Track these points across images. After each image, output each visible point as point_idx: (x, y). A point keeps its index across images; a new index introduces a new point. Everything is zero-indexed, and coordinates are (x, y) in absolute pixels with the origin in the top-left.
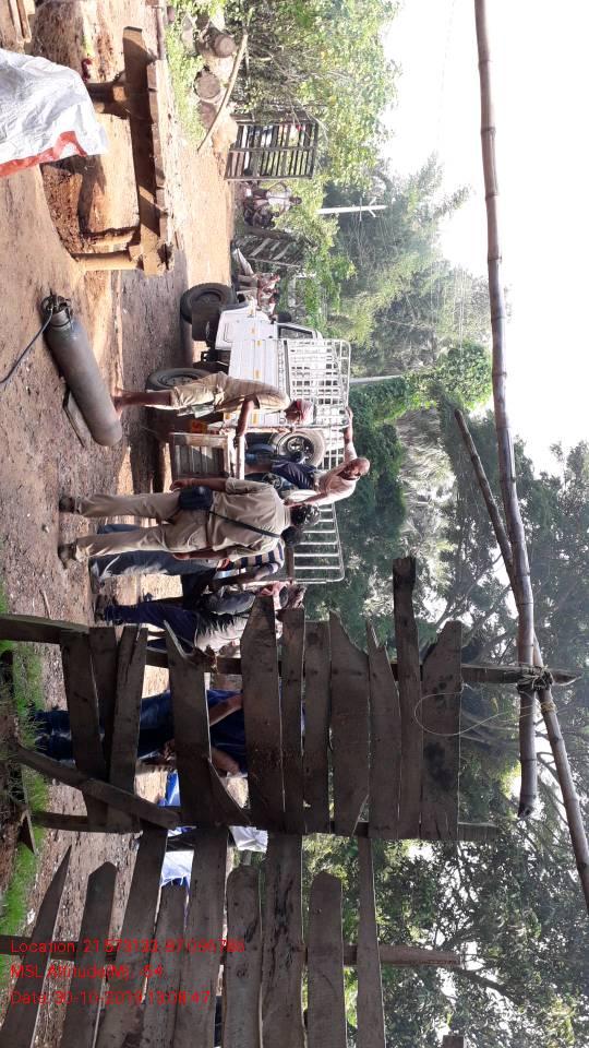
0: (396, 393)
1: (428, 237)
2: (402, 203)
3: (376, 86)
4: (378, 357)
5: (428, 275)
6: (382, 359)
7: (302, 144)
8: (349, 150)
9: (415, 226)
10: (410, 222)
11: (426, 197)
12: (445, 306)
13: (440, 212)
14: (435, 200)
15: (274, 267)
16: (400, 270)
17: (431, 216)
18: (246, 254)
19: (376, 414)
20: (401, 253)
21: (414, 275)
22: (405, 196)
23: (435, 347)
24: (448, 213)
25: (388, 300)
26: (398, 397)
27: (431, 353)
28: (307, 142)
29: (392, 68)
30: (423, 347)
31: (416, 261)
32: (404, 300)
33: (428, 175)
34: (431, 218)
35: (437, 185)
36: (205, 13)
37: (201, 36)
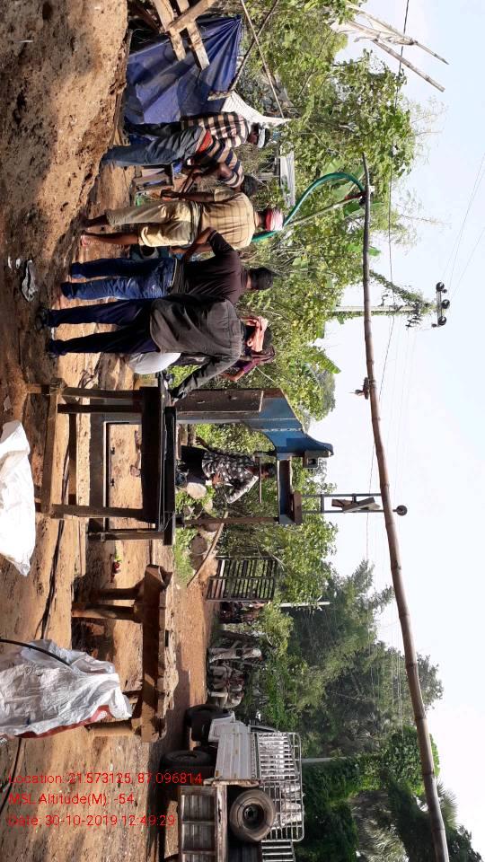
0: (348, 773)
1: (365, 624)
2: (342, 598)
3: (320, 538)
4: (330, 726)
5: (367, 655)
6: (333, 728)
7: (265, 574)
8: (301, 582)
9: (354, 616)
10: (350, 612)
11: (360, 594)
12: (384, 683)
13: (373, 605)
14: (369, 594)
16: (344, 651)
17: (366, 608)
19: (331, 795)
20: (344, 636)
21: (357, 654)
22: (345, 592)
23: (379, 719)
24: (379, 607)
25: (336, 675)
26: (350, 778)
27: (376, 724)
28: (269, 574)
29: (331, 527)
30: (369, 719)
31: (357, 642)
32: (349, 675)
33: (362, 577)
34: (366, 610)
35: (368, 585)
36: (200, 504)
37: (196, 518)
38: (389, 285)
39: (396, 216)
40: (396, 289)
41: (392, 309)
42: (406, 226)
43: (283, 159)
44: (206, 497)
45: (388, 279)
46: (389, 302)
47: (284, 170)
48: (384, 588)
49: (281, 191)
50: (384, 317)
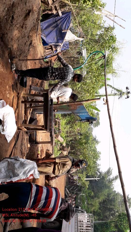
1: (110, 185)
2: (103, 178)
3: (96, 156)
4: (101, 215)
5: (111, 194)
8: (91, 168)
9: (107, 183)
11: (109, 177)
12: (116, 202)
13: (113, 180)
14: (111, 177)
15: (75, 193)
16: (104, 193)
18: (68, 190)
20: (104, 189)
21: (108, 194)
22: (104, 176)
23: (115, 213)
24: (114, 181)
25: (102, 200)
26: (106, 227)
29: (99, 153)
30: (112, 213)
31: (108, 191)
32: (106, 200)
33: (109, 172)
34: (111, 181)
35: (111, 174)
36: (62, 143)
37: (61, 147)
38: (113, 88)
39: (114, 70)
40: (115, 89)
41: (114, 94)
42: (117, 72)
43: (83, 51)
44: (64, 142)
45: (113, 86)
46: (113, 92)
47: (84, 55)
48: (116, 175)
49: (83, 59)
50: (112, 96)
